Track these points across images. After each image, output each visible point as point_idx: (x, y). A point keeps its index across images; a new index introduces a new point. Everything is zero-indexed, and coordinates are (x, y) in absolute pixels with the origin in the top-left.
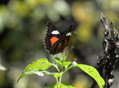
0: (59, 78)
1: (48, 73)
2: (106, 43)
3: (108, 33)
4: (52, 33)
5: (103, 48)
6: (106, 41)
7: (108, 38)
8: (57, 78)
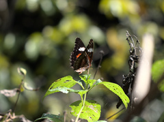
0: (84, 95)
1: (73, 90)
2: (131, 61)
3: (134, 51)
4: (80, 50)
5: (128, 67)
6: (132, 59)
7: (134, 56)
8: (81, 95)
